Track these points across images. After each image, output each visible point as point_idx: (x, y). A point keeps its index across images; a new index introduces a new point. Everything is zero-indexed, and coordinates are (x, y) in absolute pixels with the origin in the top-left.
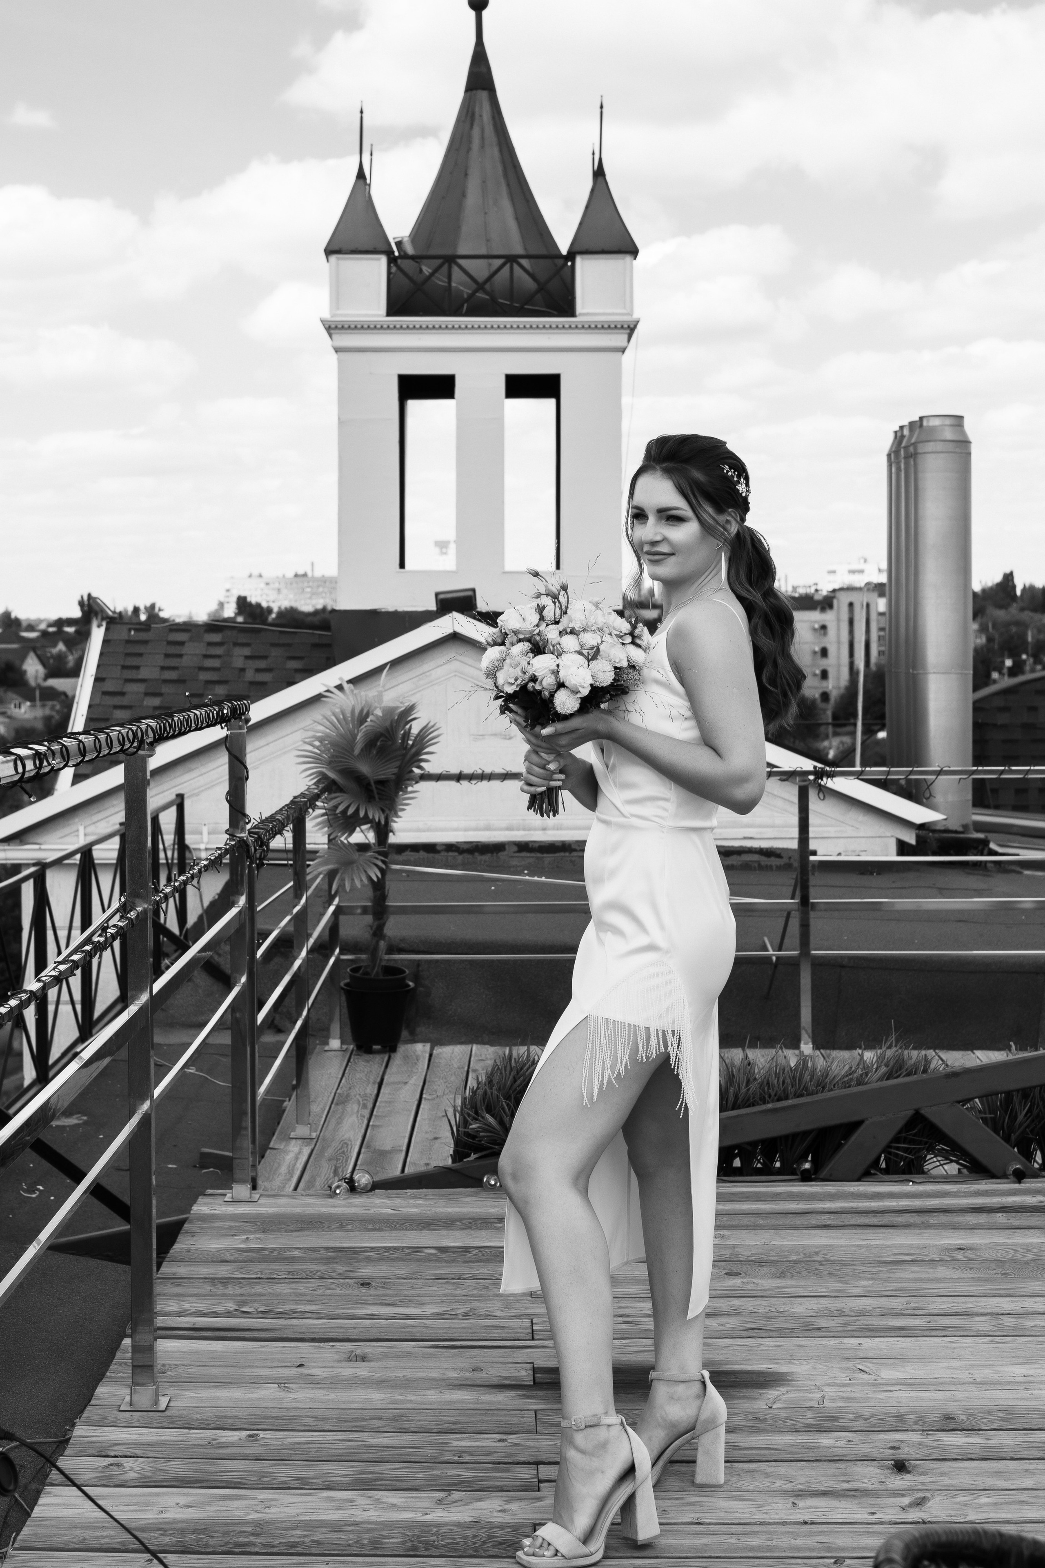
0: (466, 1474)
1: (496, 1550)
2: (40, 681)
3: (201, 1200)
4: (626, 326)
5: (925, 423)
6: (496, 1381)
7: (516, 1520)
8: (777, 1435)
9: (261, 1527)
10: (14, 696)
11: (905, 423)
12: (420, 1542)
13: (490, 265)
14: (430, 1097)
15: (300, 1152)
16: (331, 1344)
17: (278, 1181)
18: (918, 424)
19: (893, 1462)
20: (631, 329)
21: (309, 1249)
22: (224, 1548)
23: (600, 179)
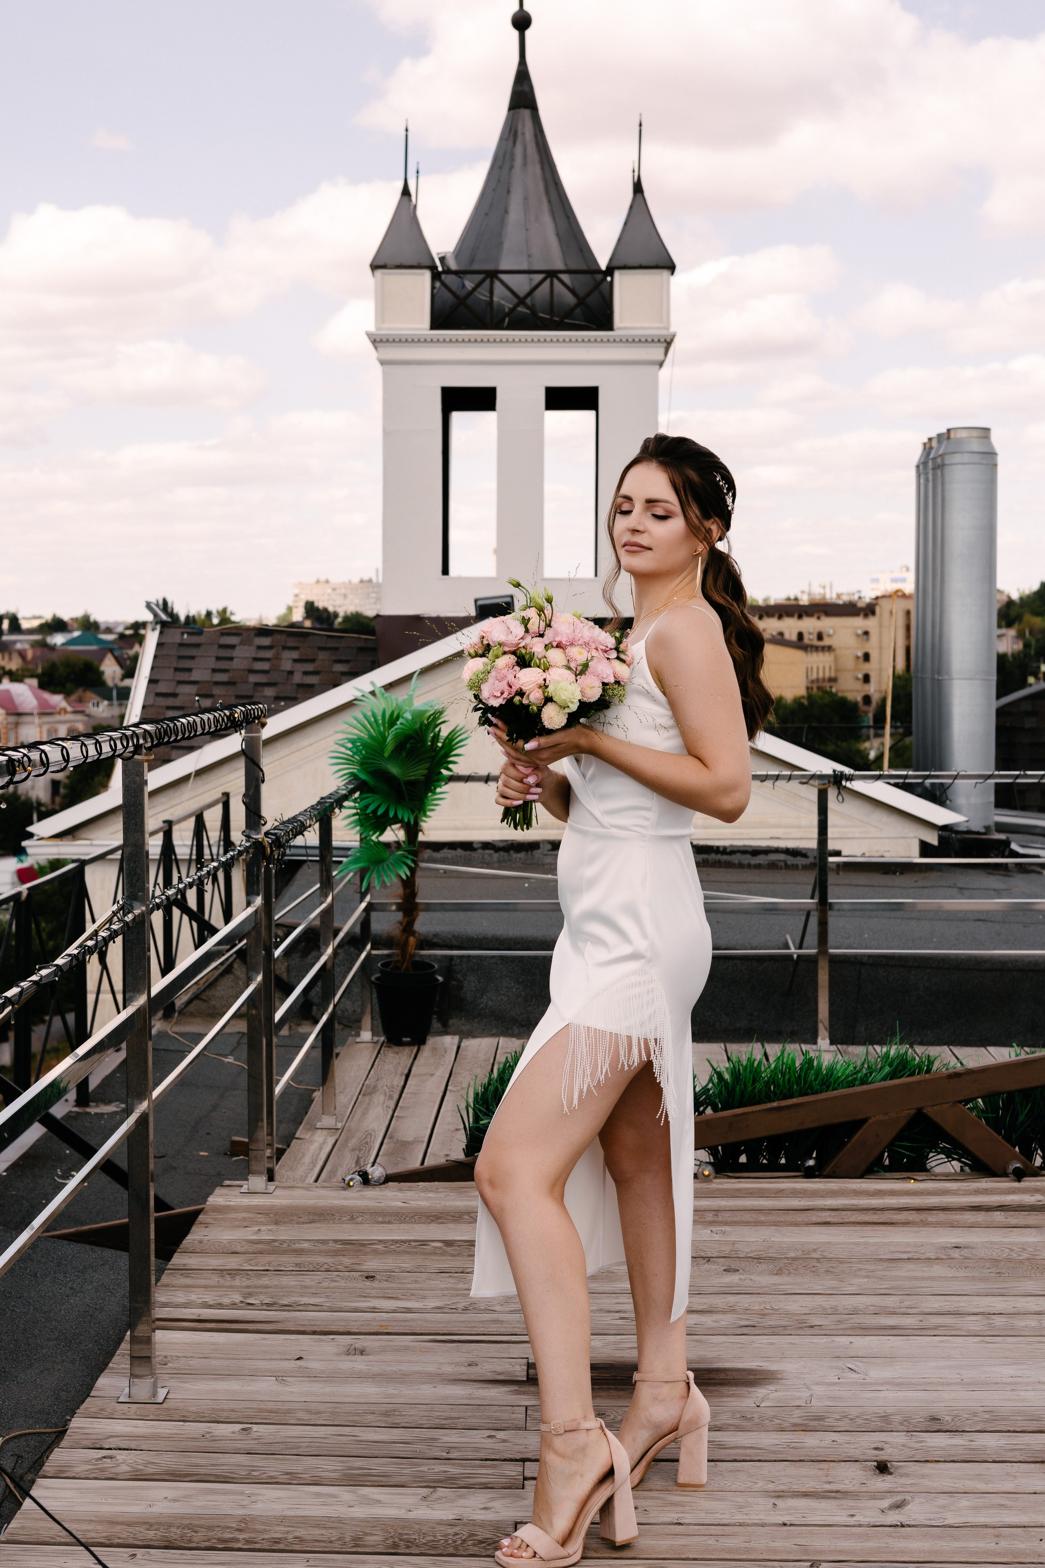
0: (453, 1470)
1: (476, 1549)
2: (117, 681)
3: (218, 1191)
4: (662, 340)
5: (952, 435)
6: (490, 1377)
7: (498, 1519)
8: (763, 1435)
9: (245, 1523)
10: (93, 695)
11: (933, 434)
12: (401, 1540)
13: (531, 280)
14: (455, 1089)
15: (324, 1142)
16: (332, 1337)
17: (300, 1171)
18: (946, 436)
19: (875, 1464)
20: (668, 343)
21: (318, 1241)
22: (207, 1544)
23: (639, 195)
